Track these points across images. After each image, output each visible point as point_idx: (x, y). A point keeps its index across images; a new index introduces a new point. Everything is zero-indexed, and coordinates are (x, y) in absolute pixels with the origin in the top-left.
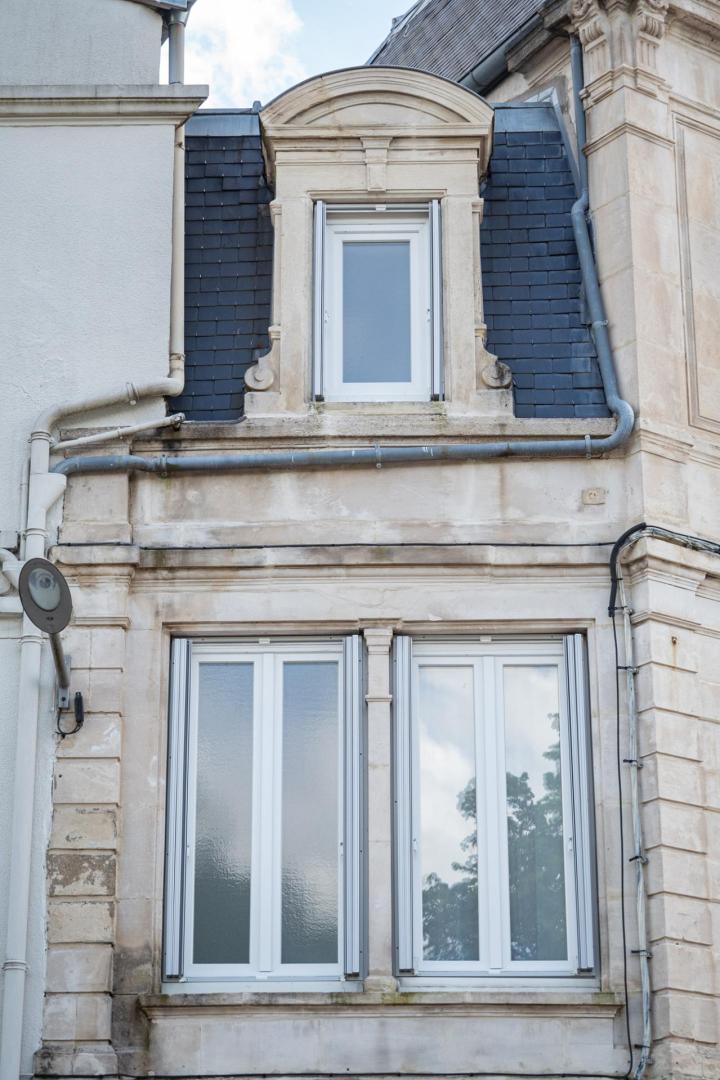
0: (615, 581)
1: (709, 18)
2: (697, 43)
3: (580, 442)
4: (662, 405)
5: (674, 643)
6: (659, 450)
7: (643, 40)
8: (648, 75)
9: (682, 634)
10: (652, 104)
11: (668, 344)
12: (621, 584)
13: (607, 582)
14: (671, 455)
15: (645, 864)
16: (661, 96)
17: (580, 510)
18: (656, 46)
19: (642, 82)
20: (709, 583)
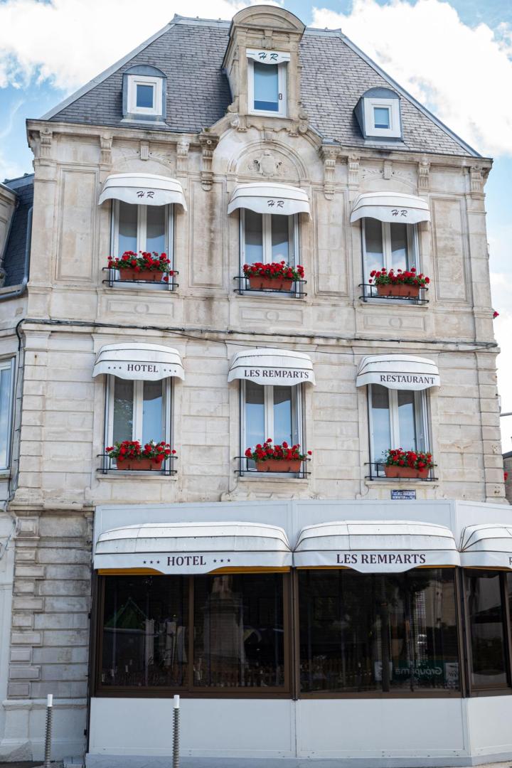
0: (19, 339)
1: (72, 132)
2: (74, 141)
3: (14, 293)
4: (40, 275)
5: (36, 357)
6: (36, 292)
7: (43, 147)
8: (44, 160)
9: (39, 354)
10: (48, 169)
11: (46, 254)
12: (22, 340)
13: (17, 340)
14: (42, 293)
15: (20, 431)
16: (52, 165)
17: (16, 316)
18: (50, 148)
19: (42, 162)
20: (53, 334)
